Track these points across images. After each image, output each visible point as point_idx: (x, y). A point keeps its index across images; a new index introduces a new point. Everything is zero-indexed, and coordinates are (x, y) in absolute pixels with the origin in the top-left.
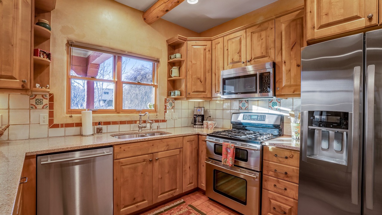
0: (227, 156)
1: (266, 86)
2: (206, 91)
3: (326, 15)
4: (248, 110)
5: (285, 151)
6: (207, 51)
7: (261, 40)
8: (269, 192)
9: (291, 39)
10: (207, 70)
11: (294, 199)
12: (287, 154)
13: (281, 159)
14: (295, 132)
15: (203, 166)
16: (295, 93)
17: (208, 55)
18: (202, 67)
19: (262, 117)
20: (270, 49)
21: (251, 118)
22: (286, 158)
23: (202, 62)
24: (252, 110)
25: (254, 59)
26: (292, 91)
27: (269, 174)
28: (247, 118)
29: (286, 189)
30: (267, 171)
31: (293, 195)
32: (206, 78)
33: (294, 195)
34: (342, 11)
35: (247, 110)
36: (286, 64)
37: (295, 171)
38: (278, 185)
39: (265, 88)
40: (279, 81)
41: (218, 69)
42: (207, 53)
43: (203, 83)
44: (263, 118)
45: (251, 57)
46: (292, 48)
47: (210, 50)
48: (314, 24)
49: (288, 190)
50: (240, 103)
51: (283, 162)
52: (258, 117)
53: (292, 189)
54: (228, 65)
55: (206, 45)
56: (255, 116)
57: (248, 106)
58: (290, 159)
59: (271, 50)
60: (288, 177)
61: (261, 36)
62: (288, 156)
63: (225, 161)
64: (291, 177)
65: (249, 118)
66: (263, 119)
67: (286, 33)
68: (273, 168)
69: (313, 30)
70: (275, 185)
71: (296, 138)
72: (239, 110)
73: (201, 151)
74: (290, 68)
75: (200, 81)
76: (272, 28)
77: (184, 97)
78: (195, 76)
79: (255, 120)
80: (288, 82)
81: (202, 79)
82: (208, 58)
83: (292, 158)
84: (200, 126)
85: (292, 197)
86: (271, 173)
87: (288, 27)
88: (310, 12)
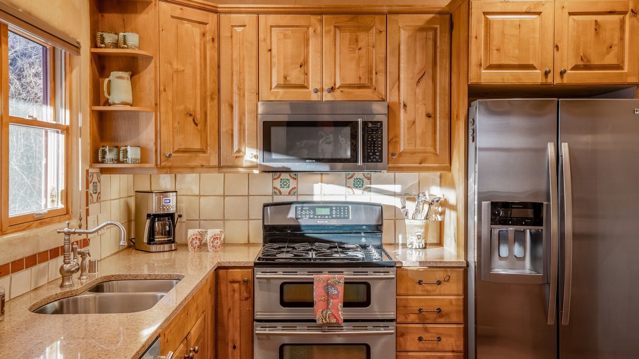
0: (328, 304)
1: (374, 150)
2: (206, 148)
3: (497, 50)
4: (298, 195)
5: (437, 270)
6: (208, 39)
7: (357, 51)
8: (410, 354)
9: (418, 64)
10: (208, 93)
11: (453, 352)
12: (440, 275)
13: (429, 288)
14: (418, 236)
15: (234, 347)
16: (423, 165)
17: (210, 53)
18: (198, 82)
19: (340, 210)
20: (376, 73)
21: (314, 214)
22: (439, 283)
23: (198, 69)
24: (313, 195)
25: (340, 87)
26: (418, 161)
27: (409, 320)
28: (306, 214)
29: (439, 339)
30: (405, 315)
31: (452, 346)
32: (206, 114)
33: (454, 345)
34: (517, 52)
35: (294, 194)
36: (407, 108)
37: (454, 303)
38: (425, 336)
39: (371, 154)
40: (394, 140)
41: (242, 94)
42: (208, 46)
43: (199, 127)
44: (344, 212)
45: (333, 82)
46: (419, 82)
47: (216, 40)
48: (481, 60)
49: (443, 339)
50: (275, 179)
51: (434, 291)
52: (331, 210)
53: (450, 336)
54: (271, 89)
55: (206, 24)
56: (323, 210)
57: (297, 185)
58: (446, 283)
59: (378, 75)
60: (442, 316)
61: (357, 41)
62: (441, 279)
63: (324, 315)
64: (447, 315)
65: (310, 214)
66: (344, 214)
67: (409, 49)
68: (415, 306)
69: (479, 68)
70: (420, 339)
71: (419, 246)
72: (272, 196)
73: (225, 312)
74: (415, 118)
75: (194, 120)
76: (381, 32)
77: (153, 165)
78: (181, 107)
79: (325, 218)
80: (412, 143)
81: (198, 116)
82: (211, 61)
83: (448, 281)
84: (167, 247)
85: (450, 349)
86: (412, 317)
87: (413, 38)
88: (476, 37)
